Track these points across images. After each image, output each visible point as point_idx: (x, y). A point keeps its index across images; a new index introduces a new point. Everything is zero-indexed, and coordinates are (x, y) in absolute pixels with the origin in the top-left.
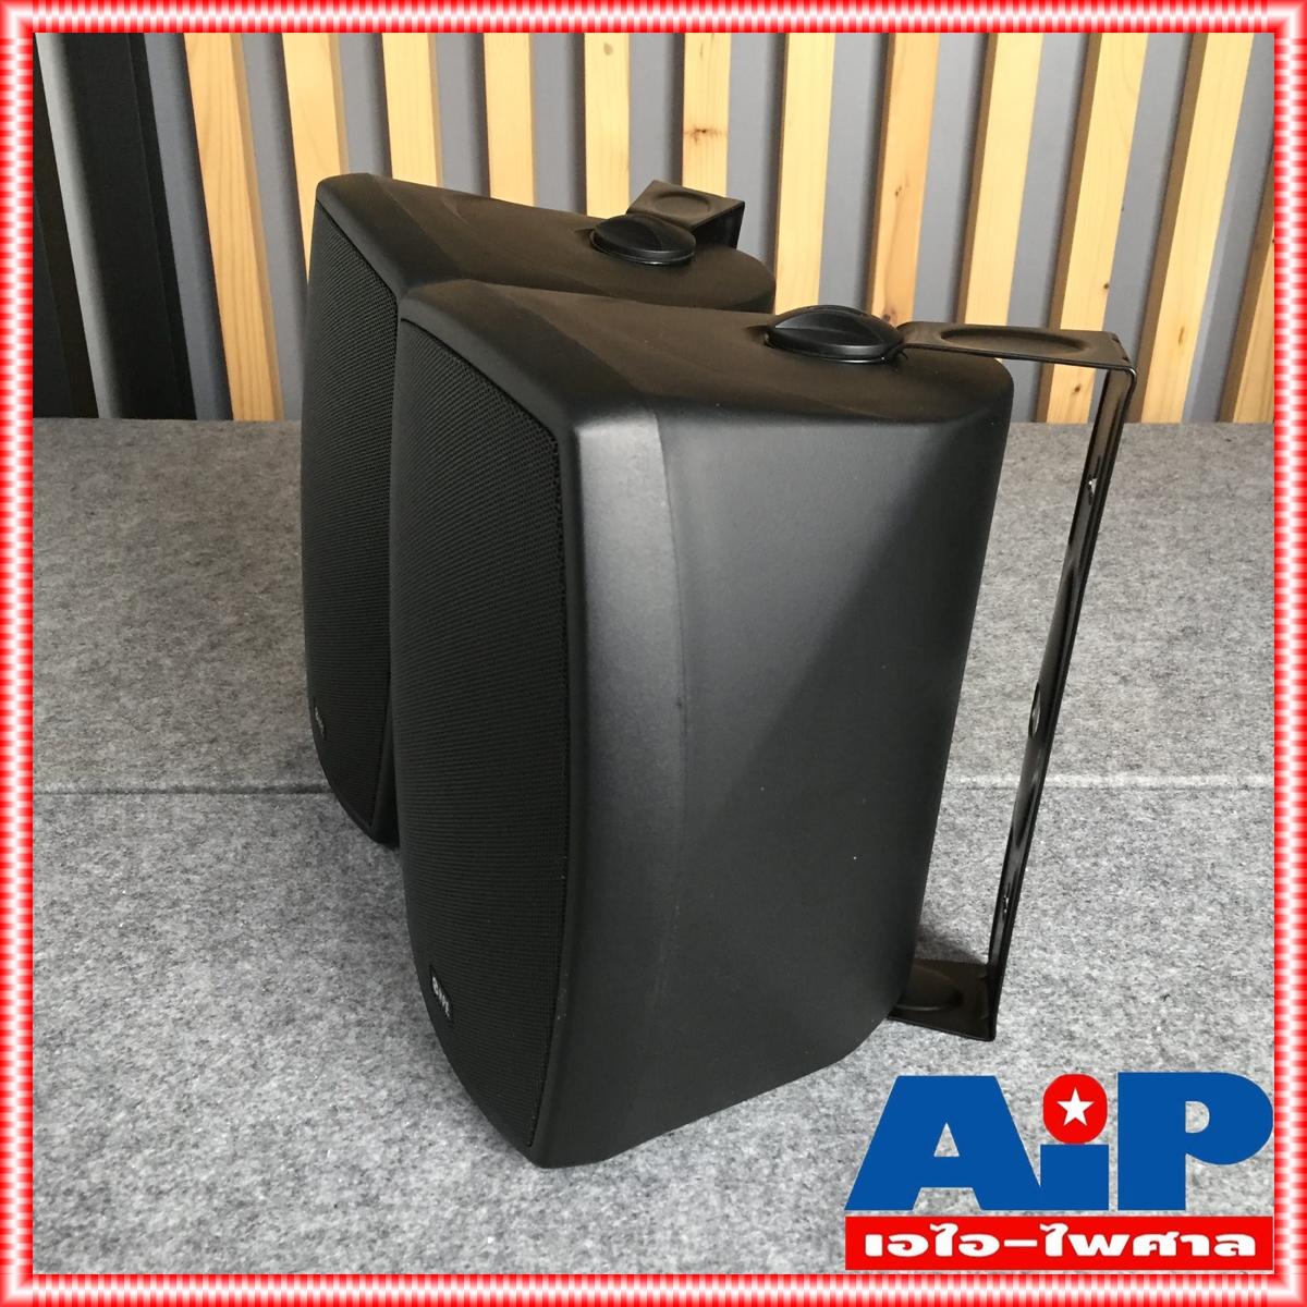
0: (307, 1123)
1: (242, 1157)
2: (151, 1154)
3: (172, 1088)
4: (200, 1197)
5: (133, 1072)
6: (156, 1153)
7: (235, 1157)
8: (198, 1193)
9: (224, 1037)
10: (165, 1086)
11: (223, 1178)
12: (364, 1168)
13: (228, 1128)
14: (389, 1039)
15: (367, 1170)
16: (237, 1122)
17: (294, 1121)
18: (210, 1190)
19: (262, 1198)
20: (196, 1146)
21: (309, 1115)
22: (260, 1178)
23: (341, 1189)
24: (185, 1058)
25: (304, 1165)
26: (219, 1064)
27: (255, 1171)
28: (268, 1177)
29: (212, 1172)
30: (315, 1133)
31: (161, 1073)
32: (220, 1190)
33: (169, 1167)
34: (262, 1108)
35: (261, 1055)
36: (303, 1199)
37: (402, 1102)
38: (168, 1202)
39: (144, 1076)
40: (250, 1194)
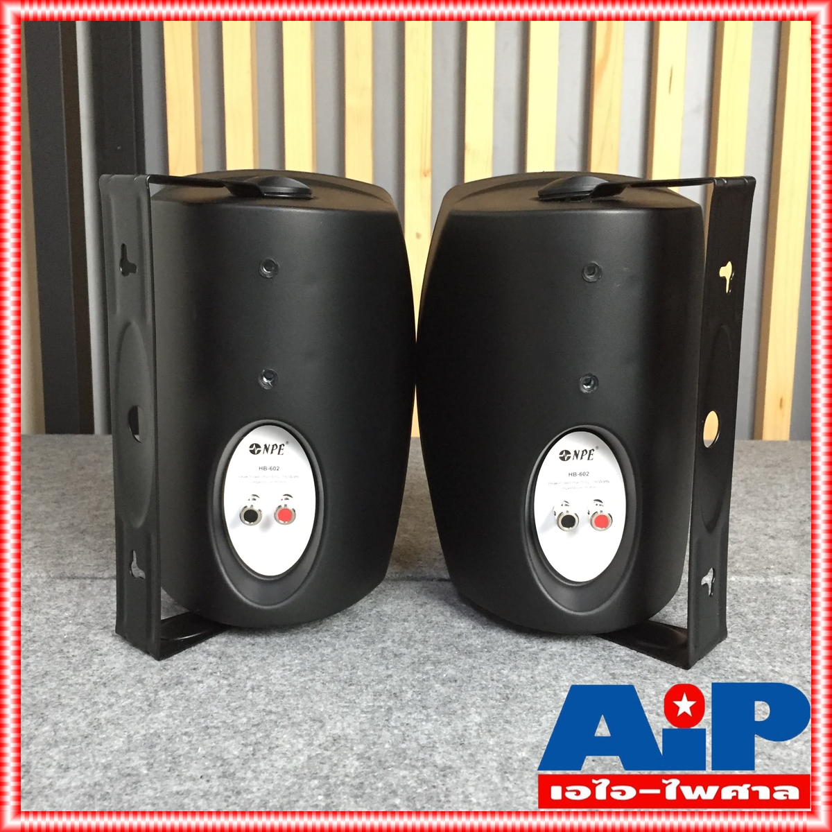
0: (186, 734)
1: (133, 751)
2: (65, 748)
3: (87, 715)
4: (98, 771)
5: (60, 707)
6: (69, 747)
7: (128, 751)
8: (97, 769)
9: (130, 691)
10: (82, 714)
11: (118, 761)
12: (225, 757)
13: (125, 736)
14: (251, 693)
15: (228, 759)
16: (132, 732)
17: (176, 733)
18: (107, 767)
19: (145, 772)
20: (100, 744)
21: (187, 730)
22: (145, 762)
23: (207, 768)
24: (99, 701)
25: (180, 756)
26: (123, 704)
27: (142, 758)
28: (152, 761)
29: (109, 759)
30: (190, 739)
31: (80, 708)
32: (114, 768)
33: (78, 755)
34: (152, 726)
35: (155, 700)
36: (177, 773)
37: (258, 725)
38: (72, 773)
39: (68, 709)
40: (137, 770)
